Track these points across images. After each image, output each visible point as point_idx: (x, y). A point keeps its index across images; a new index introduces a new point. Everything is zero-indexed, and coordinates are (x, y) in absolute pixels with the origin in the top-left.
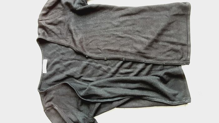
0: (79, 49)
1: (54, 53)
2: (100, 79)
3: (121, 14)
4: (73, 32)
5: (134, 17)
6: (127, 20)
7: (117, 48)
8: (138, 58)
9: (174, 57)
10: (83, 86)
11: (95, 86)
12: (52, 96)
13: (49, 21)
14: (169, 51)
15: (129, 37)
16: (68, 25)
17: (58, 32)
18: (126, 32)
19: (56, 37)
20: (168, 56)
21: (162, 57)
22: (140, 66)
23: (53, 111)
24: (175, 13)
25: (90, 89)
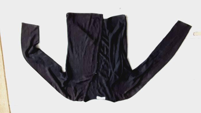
0: (91, 78)
1: (93, 92)
2: (110, 66)
3: (72, 53)
4: (81, 81)
5: (74, 45)
6: (75, 49)
7: (92, 55)
8: (98, 43)
9: (98, 23)
10: (114, 77)
11: (113, 70)
12: (119, 95)
13: (74, 95)
14: (94, 26)
15: (85, 48)
16: (77, 84)
17: (81, 90)
18: (82, 50)
19: (84, 91)
20: (97, 26)
21: (98, 31)
22: (103, 42)
23: (128, 94)
24: (72, 22)
25: (115, 72)
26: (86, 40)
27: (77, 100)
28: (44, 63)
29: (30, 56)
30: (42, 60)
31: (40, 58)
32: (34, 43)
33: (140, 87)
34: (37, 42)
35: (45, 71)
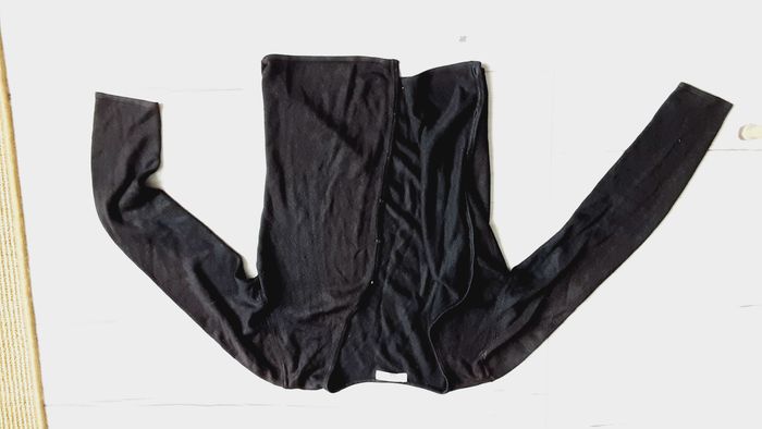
0: (355, 300)
1: (361, 354)
2: (424, 253)
3: (281, 204)
4: (315, 311)
5: (289, 175)
6: (295, 188)
7: (357, 215)
8: (381, 170)
9: (379, 92)
10: (439, 293)
11: (438, 270)
12: (459, 363)
13: (290, 366)
14: (367, 104)
15: (332, 187)
16: (301, 321)
17: (315, 345)
18: (321, 195)
19: (325, 351)
20: (377, 104)
21: (380, 119)
22: (399, 165)
23: (493, 363)
24: (285, 90)
25: (445, 278)
26: (334, 157)
27: (301, 384)
28: (176, 245)
29: (127, 216)
30: (171, 232)
31: (161, 226)
32: (142, 169)
33: (539, 334)
34: (153, 166)
35: (182, 275)
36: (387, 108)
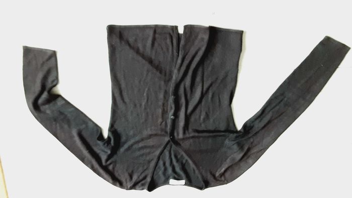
12: (209, 174)
13: (128, 179)
14: (162, 48)
18: (142, 95)
19: (146, 172)
20: (168, 49)
26: (147, 76)
27: (133, 187)
28: (68, 122)
29: (43, 108)
30: (66, 116)
31: (61, 113)
32: (49, 85)
34: (55, 83)
35: (72, 137)
36: (173, 51)
